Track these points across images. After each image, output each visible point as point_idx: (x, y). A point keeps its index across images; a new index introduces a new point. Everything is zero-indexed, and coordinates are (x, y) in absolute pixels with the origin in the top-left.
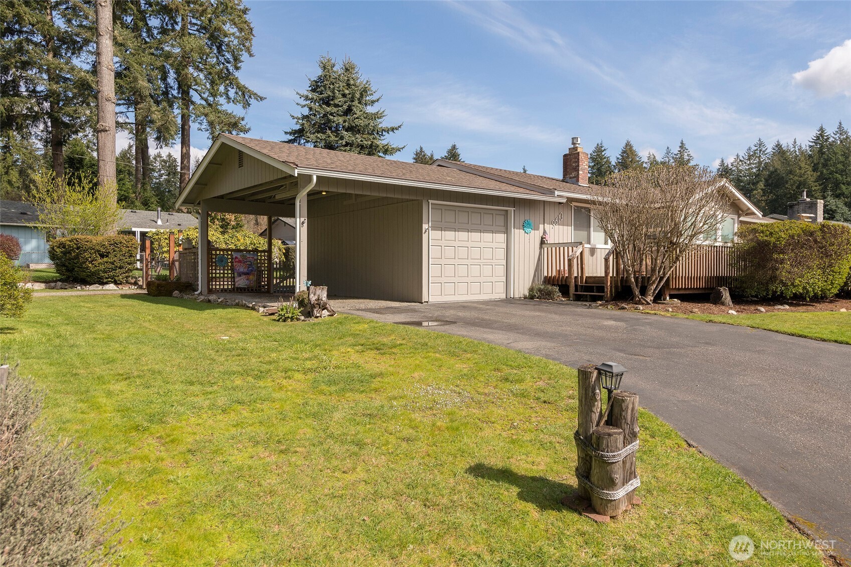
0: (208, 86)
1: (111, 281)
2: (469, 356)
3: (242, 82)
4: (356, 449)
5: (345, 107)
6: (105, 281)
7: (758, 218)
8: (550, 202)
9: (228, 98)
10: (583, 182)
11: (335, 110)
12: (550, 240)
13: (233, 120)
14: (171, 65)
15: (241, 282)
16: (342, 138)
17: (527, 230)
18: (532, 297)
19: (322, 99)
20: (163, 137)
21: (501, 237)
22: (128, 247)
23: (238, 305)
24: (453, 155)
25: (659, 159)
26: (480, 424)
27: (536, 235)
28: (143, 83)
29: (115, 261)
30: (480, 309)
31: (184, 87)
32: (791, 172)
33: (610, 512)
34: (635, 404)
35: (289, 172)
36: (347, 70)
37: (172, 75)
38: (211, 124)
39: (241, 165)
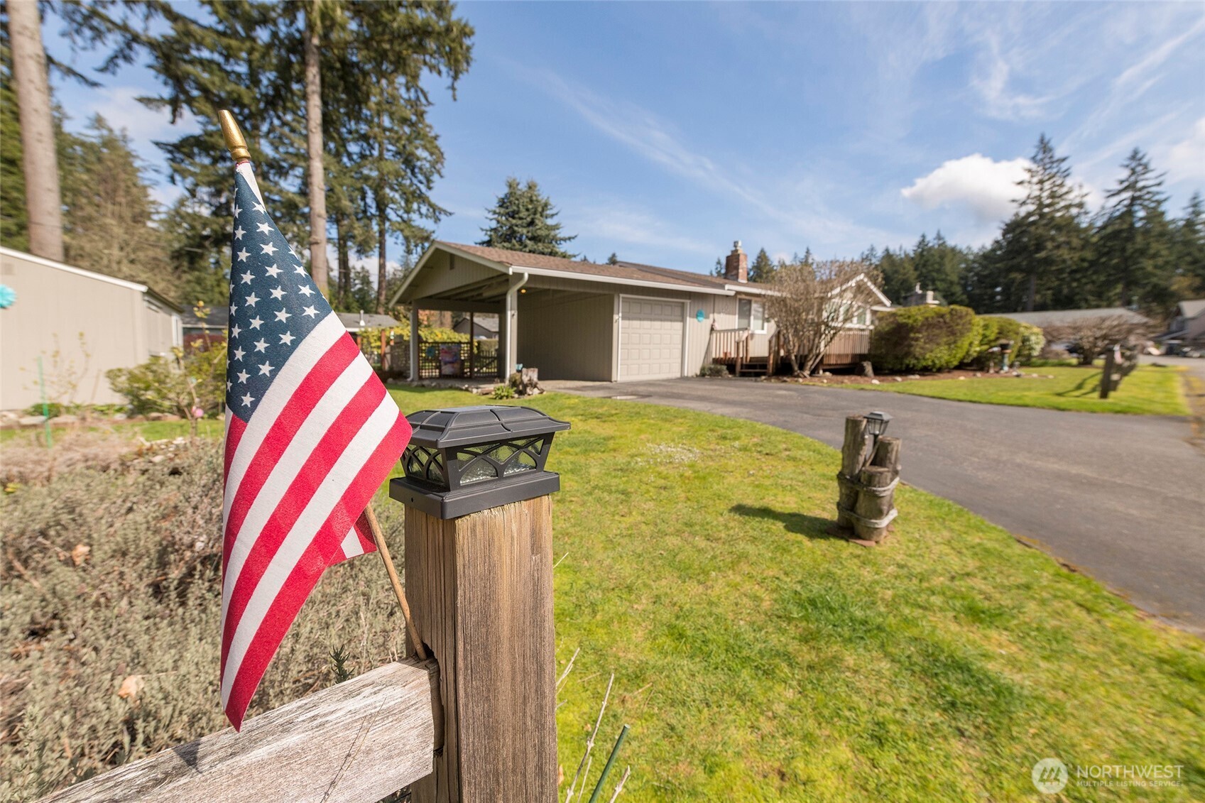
0: (403, 204)
2: (680, 420)
3: (433, 200)
4: (623, 497)
5: (529, 219)
7: (885, 306)
8: (719, 295)
9: (421, 214)
10: (743, 280)
11: (519, 222)
12: (717, 327)
13: (425, 234)
14: (371, 187)
15: (447, 370)
16: (526, 246)
17: (701, 319)
18: (703, 375)
19: (508, 214)
20: (363, 250)
21: (678, 325)
23: (451, 388)
24: (613, 261)
25: (788, 263)
26: (723, 474)
27: (706, 323)
28: (346, 203)
30: (665, 386)
31: (381, 206)
32: (896, 272)
33: (875, 538)
34: (898, 446)
35: (502, 269)
36: (530, 188)
37: (370, 195)
38: (407, 239)
39: (452, 267)
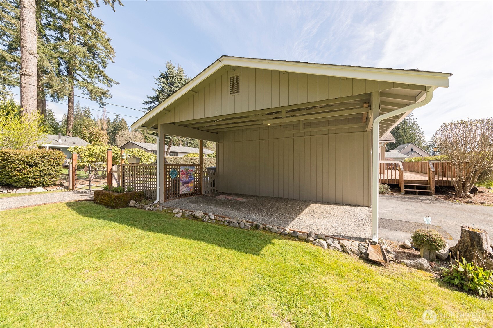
0: (87, 73)
1: (39, 185)
3: (107, 74)
6: (33, 185)
9: (99, 80)
13: (102, 91)
15: (184, 189)
22: (56, 159)
29: (44, 170)
31: (71, 72)
36: (180, 71)
37: (63, 65)
38: (90, 91)
39: (234, 92)
